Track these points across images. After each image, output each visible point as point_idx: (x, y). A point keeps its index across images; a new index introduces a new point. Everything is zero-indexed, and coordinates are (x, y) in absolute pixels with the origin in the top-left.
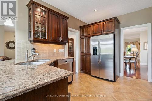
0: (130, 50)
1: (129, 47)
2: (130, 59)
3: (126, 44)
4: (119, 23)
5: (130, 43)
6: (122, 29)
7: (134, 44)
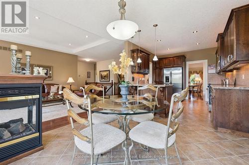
0: (193, 80)
1: (192, 76)
2: (193, 87)
3: (190, 73)
4: (185, 58)
5: (194, 72)
6: (187, 62)
7: (198, 74)
